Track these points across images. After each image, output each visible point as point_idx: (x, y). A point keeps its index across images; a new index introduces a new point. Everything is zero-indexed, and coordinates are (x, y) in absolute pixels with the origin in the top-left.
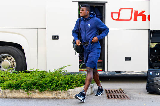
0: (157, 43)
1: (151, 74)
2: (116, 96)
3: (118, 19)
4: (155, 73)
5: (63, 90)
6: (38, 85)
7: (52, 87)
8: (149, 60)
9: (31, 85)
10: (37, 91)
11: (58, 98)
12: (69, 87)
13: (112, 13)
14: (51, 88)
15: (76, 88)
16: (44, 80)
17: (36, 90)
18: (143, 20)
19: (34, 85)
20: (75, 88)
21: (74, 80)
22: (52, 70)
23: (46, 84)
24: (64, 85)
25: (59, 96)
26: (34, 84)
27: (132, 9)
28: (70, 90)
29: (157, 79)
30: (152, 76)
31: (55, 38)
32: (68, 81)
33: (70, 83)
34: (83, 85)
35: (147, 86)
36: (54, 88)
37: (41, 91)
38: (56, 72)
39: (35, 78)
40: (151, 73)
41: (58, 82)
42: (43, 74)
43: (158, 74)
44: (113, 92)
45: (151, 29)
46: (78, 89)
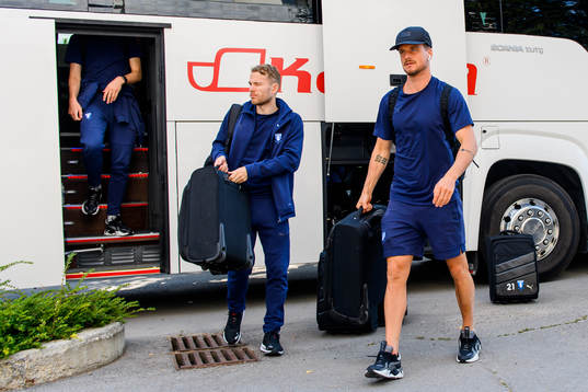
2: (209, 357)
3: (213, 87)
12: (15, 344)
13: (190, 65)
15: (48, 345)
18: (300, 90)
20: (44, 345)
21: (39, 316)
27: (263, 52)
28: (23, 354)
32: (16, 322)
33: (21, 328)
34: (78, 331)
35: (319, 310)
44: (198, 345)
45: (327, 121)
46: (59, 346)
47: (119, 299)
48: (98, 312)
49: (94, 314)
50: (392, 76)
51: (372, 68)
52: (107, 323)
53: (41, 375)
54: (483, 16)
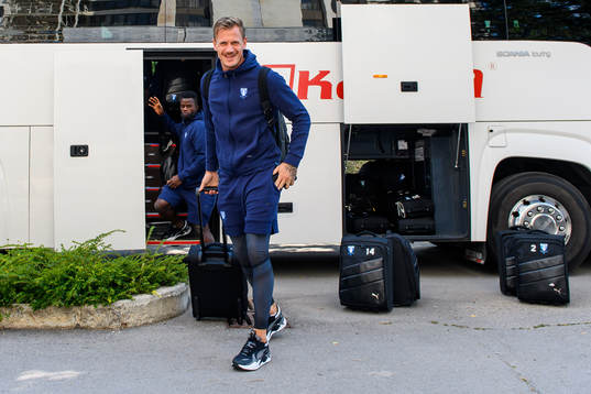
0: (364, 162)
1: (351, 251)
4: (361, 248)
5: (101, 302)
6: (29, 291)
7: (70, 294)
8: (345, 212)
9: (8, 291)
10: (26, 307)
11: (87, 329)
12: (116, 294)
14: (65, 297)
15: (138, 298)
16: (46, 273)
17: (23, 306)
18: (323, 97)
19: (18, 292)
20: (134, 297)
21: (131, 273)
22: (69, 246)
23: (51, 287)
24: (102, 289)
25: (89, 323)
26: (19, 288)
27: (293, 67)
28: (120, 303)
29: (369, 267)
30: (354, 259)
31: (79, 151)
32: (116, 277)
33: (119, 283)
34: (157, 288)
35: (341, 287)
36: (73, 298)
37: (37, 308)
38: (80, 249)
39: (21, 268)
40: (351, 249)
41: (86, 279)
42: (43, 257)
43: (372, 251)
45: (346, 122)
46: (143, 299)
47: (184, 265)
48: (171, 274)
49: (168, 276)
50: (402, 83)
51: (385, 77)
52: (176, 283)
53: (131, 320)
54: (488, 23)
